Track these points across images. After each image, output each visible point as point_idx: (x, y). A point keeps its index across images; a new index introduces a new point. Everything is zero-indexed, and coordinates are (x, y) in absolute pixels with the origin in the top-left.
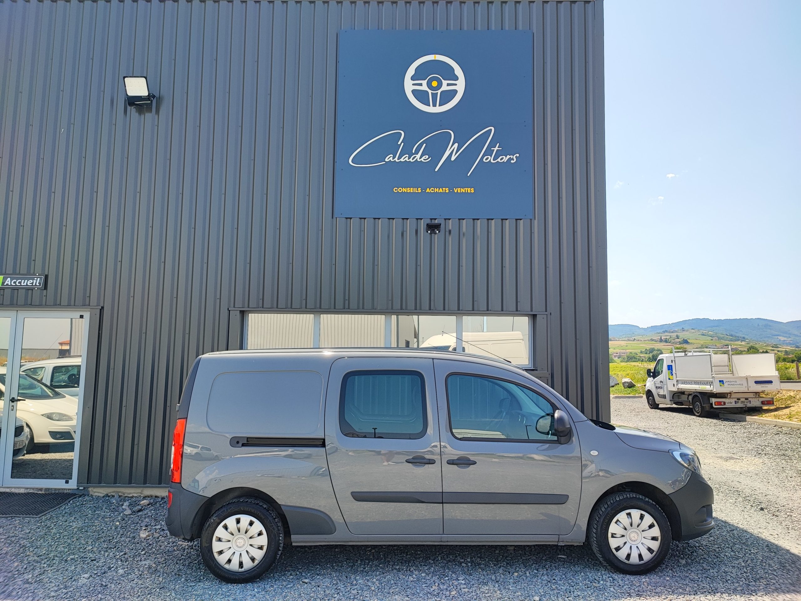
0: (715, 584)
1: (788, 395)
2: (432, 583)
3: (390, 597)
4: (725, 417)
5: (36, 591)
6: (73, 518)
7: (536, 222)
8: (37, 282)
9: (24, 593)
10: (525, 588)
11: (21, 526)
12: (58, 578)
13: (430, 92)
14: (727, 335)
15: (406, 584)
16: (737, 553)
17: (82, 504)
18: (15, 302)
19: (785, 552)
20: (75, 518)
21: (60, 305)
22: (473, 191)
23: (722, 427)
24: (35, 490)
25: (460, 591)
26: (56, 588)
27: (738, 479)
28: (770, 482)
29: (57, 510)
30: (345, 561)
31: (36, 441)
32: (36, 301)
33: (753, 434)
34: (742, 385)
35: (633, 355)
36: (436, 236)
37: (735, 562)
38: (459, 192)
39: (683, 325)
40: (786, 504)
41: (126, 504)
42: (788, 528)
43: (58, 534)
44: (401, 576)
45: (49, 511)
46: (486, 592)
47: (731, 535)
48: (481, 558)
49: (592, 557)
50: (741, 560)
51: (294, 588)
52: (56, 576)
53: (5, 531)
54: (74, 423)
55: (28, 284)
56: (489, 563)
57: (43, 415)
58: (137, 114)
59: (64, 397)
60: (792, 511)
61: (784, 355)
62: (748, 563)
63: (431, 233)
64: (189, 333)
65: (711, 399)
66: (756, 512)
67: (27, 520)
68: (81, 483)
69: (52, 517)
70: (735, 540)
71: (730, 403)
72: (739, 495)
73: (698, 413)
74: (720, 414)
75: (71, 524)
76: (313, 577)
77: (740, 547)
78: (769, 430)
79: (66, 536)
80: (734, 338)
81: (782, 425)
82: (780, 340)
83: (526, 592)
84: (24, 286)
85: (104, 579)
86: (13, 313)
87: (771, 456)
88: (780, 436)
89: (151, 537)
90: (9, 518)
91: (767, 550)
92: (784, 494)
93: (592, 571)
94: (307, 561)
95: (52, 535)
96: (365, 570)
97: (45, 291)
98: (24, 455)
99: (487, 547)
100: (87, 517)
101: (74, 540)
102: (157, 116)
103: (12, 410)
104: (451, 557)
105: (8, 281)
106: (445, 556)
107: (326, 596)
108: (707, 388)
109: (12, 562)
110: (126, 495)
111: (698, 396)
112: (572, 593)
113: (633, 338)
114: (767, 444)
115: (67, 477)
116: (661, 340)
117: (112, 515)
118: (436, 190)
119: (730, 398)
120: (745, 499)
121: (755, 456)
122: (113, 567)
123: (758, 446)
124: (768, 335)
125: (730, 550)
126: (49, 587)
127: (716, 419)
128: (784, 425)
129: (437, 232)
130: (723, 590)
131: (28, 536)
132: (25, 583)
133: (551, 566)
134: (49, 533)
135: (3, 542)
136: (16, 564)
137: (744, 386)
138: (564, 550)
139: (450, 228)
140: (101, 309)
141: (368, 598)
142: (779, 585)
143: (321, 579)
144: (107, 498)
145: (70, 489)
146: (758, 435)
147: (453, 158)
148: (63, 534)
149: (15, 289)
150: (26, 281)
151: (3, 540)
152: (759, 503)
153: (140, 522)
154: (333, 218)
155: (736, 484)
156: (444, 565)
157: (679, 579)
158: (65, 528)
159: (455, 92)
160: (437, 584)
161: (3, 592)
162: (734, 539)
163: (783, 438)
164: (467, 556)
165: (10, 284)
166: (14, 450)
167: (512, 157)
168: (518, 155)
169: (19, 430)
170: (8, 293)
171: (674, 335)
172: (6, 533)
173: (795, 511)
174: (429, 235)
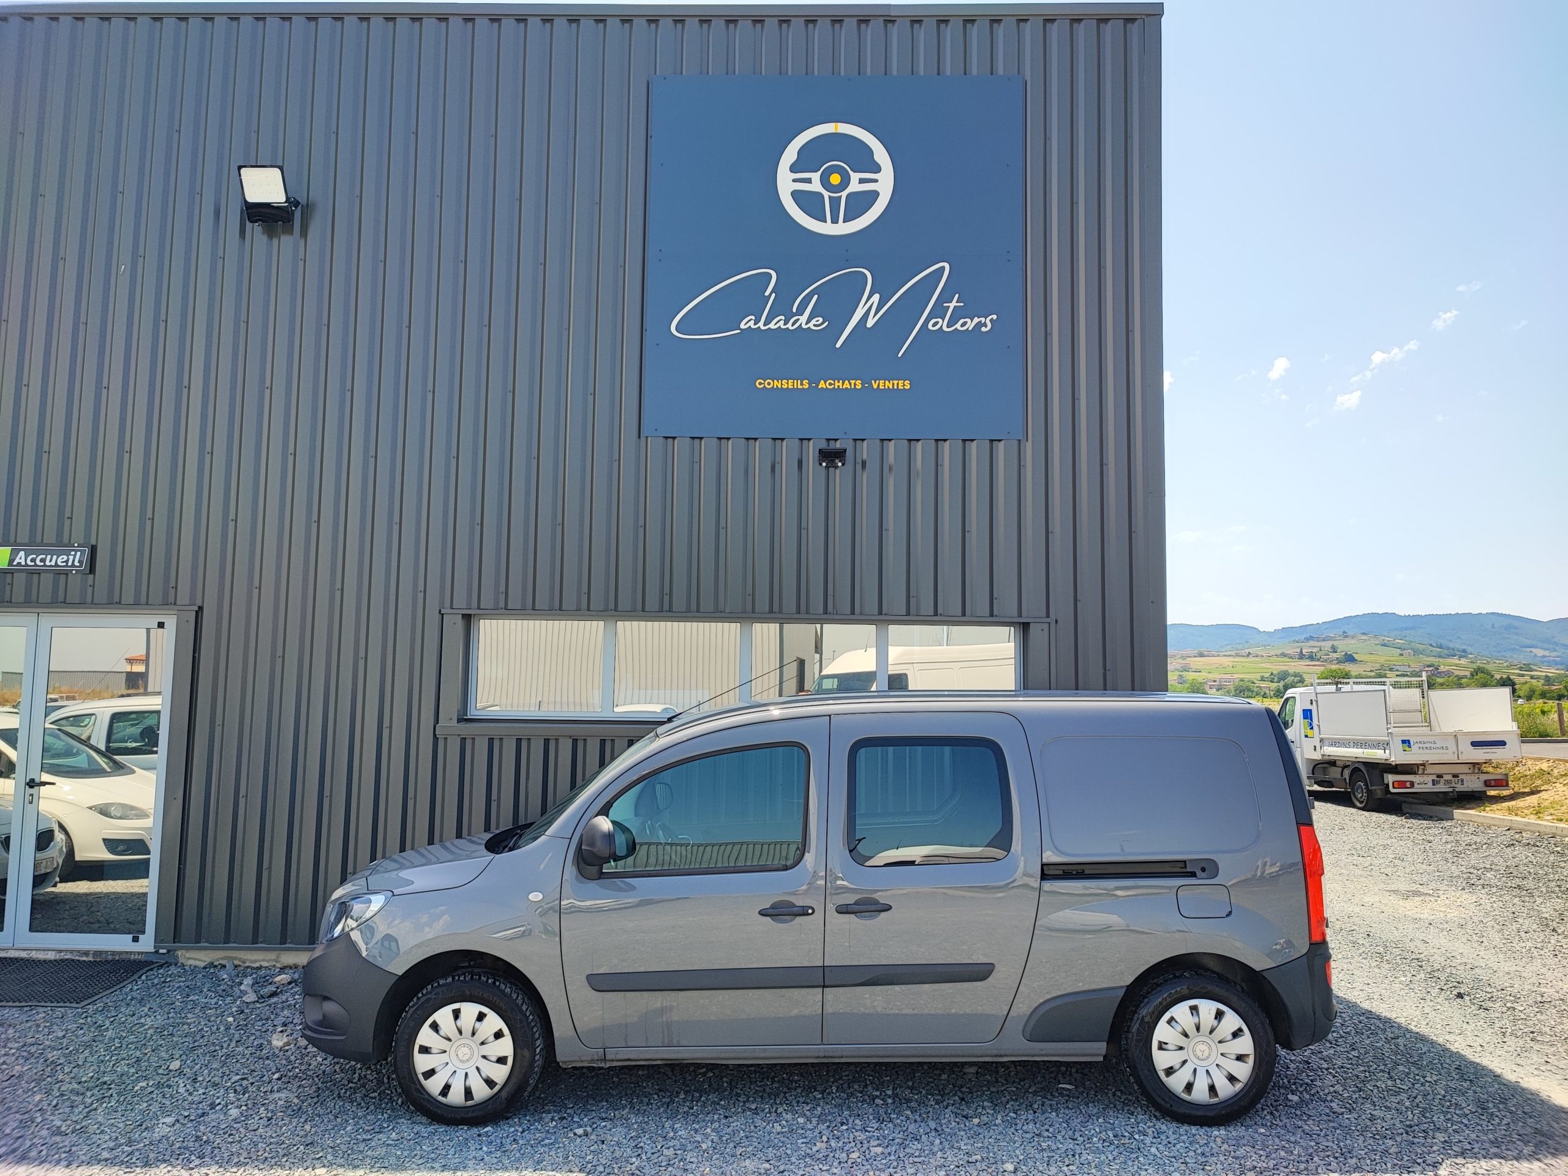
0: (1348, 1142)
1: (1537, 768)
2: (816, 1136)
3: (736, 1164)
4: (1413, 811)
5: (74, 1149)
6: (146, 1009)
7: (1029, 445)
8: (75, 558)
9: (53, 1153)
10: (990, 1147)
11: (48, 1024)
12: (116, 1124)
13: (826, 194)
14: (1431, 645)
15: (767, 1138)
16: (1398, 1081)
17: (164, 982)
18: (34, 598)
19: (1490, 1080)
20: (150, 1008)
21: (120, 603)
22: (908, 387)
23: (1406, 830)
24: (75, 954)
25: (867, 1152)
26: (111, 1144)
27: (1424, 935)
28: (1485, 942)
29: (117, 993)
30: (656, 1093)
31: (78, 858)
32: (74, 595)
33: (1464, 844)
34: (1447, 748)
35: (1247, 684)
36: (838, 471)
37: (1393, 1099)
38: (881, 387)
39: (1345, 626)
40: (1508, 985)
41: (248, 981)
42: (1504, 1034)
43: (117, 1040)
44: (758, 1122)
45: (101, 995)
46: (917, 1154)
47: (1393, 1047)
48: (912, 1088)
49: (1123, 1088)
50: (1404, 1096)
51: (557, 1146)
52: (113, 1121)
53: (18, 1034)
54: (148, 822)
55: (59, 563)
56: (927, 1098)
57: (90, 808)
58: (265, 238)
59: (134, 772)
60: (1517, 999)
61: (1543, 685)
62: (1417, 1101)
63: (827, 467)
64: (366, 658)
65: (1385, 775)
66: (1447, 1002)
67: (59, 1012)
68: (162, 941)
69: (106, 1007)
70: (1399, 1057)
71: (1422, 784)
72: (1421, 967)
73: (1361, 802)
74: (1404, 805)
75: (143, 1020)
76: (594, 1123)
77: (1407, 1070)
78: (1497, 837)
79: (132, 1043)
80: (1446, 652)
81: (1521, 827)
82: (1535, 656)
83: (991, 1155)
84: (51, 566)
85: (201, 1127)
86: (30, 619)
87: (1494, 890)
88: (1515, 850)
89: (292, 1045)
90: (25, 1009)
91: (1457, 1077)
92: (1508, 966)
93: (1120, 1116)
94: (585, 1094)
95: (106, 1041)
96: (691, 1111)
97: (91, 576)
98: (55, 886)
99: (925, 1067)
100: (173, 1006)
101: (146, 1051)
102: (303, 241)
103: (31, 803)
104: (856, 1087)
105: (21, 558)
106: (845, 1086)
107: (615, 1159)
108: (1377, 755)
109: (30, 1093)
110: (247, 964)
111: (1361, 771)
112: (1077, 1157)
113: (1247, 651)
114: (1488, 866)
115: (136, 930)
116: (1301, 656)
117: (221, 1002)
118: (837, 384)
119: (1423, 774)
120: (1432, 975)
121: (1463, 889)
122: (219, 1104)
123: (1472, 870)
124: (1513, 647)
125: (1386, 1075)
126: (99, 1142)
127: (1396, 814)
128: (1526, 828)
129: (840, 464)
130: (1363, 1152)
131: (61, 1044)
132: (53, 1134)
133: (1043, 1105)
134: (101, 1039)
135: (13, 1054)
136: (37, 1098)
137: (1450, 751)
138: (1071, 1075)
139: (865, 457)
140: (197, 612)
141: (694, 1166)
142: (1470, 1143)
143: (608, 1127)
144: (212, 970)
145: (142, 953)
146: (1474, 846)
147: (870, 323)
148: (126, 1039)
149: (33, 573)
150: (55, 557)
151: (13, 1051)
152: (1455, 984)
153: (272, 1017)
154: (639, 437)
155: (1418, 945)
156: (840, 1101)
157: (1283, 1132)
158: (131, 1028)
159: (874, 195)
160: (825, 1139)
161: (14, 1151)
162: (1396, 1054)
163: (1522, 854)
164: (885, 1084)
165: (23, 563)
166: (35, 877)
167: (983, 320)
168: (995, 317)
169: (44, 839)
170: (20, 579)
171: (1327, 645)
172: (19, 1038)
173: (1523, 999)
174: (823, 472)
